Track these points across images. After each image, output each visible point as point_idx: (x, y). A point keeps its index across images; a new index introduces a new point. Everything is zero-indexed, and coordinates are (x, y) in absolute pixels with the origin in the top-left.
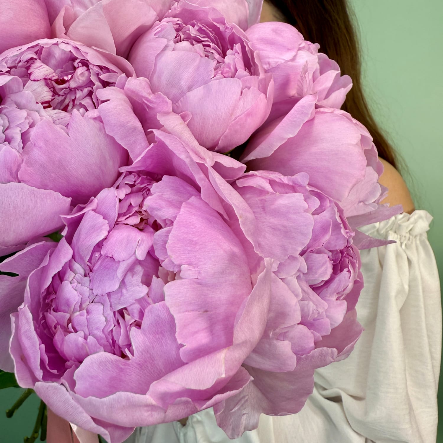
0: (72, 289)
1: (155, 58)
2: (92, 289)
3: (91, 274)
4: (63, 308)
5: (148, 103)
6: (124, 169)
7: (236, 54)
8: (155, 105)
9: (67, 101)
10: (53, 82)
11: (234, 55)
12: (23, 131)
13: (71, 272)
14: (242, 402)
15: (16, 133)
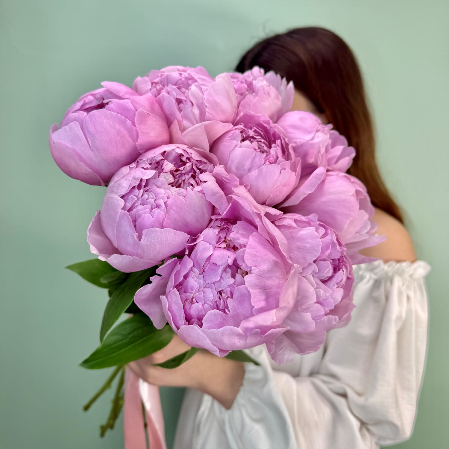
0: (194, 282)
1: (229, 153)
2: (205, 281)
3: (204, 273)
4: (189, 291)
5: (226, 180)
6: (213, 217)
8: (230, 182)
9: (180, 181)
10: (173, 172)
12: (164, 202)
13: (193, 273)
14: (284, 348)
15: (161, 202)
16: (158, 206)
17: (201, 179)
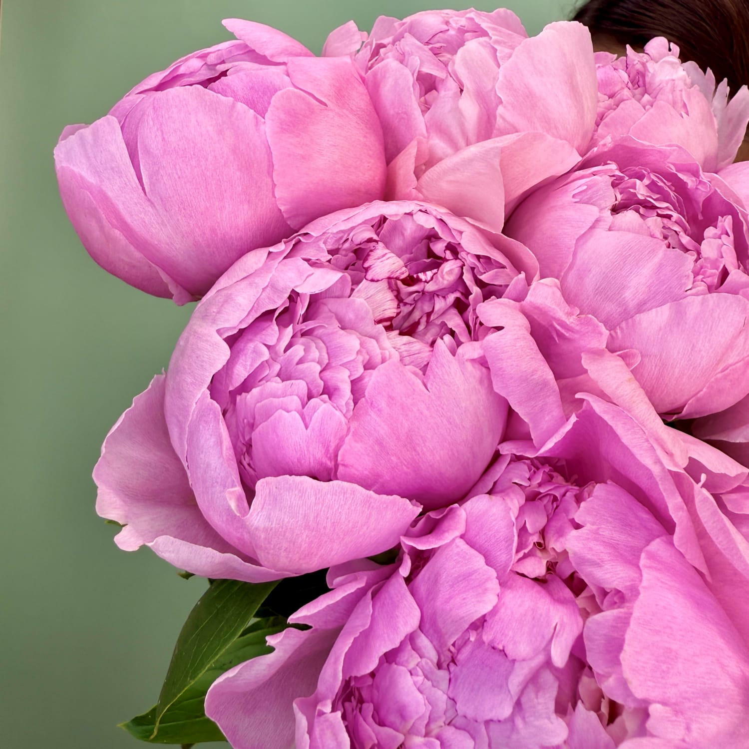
0: (414, 689)
1: (574, 242)
2: (454, 700)
3: (453, 667)
4: (392, 719)
5: (563, 331)
6: (508, 449)
7: (724, 237)
8: (576, 336)
9: (416, 315)
10: (399, 283)
11: (720, 238)
12: (353, 378)
13: (413, 652)
15: (342, 379)
16: (329, 391)
17: (482, 319)
